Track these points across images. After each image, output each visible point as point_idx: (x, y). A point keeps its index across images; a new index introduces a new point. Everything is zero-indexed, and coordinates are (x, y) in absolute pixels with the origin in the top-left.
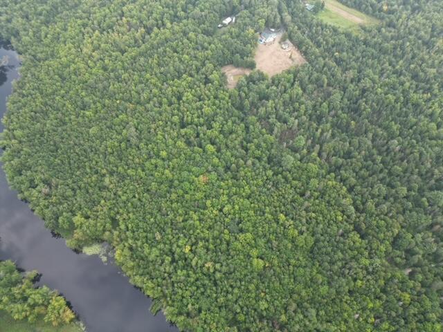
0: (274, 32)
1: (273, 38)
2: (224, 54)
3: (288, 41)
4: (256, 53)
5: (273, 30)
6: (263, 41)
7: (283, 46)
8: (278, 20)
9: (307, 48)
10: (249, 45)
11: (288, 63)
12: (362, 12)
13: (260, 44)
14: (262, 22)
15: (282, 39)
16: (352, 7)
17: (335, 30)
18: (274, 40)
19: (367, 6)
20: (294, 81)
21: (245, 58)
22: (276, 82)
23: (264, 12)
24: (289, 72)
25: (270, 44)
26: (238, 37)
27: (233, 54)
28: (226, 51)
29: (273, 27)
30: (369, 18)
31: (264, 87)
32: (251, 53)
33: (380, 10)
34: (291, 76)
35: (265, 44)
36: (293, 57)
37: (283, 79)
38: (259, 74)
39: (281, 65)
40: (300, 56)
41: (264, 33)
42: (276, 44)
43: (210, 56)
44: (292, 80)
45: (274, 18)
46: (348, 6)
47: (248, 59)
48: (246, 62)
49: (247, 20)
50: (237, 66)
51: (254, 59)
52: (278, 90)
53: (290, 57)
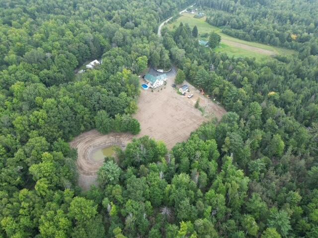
0: (164, 73)
1: (162, 80)
2: (76, 113)
3: (185, 83)
4: (139, 106)
5: (161, 71)
6: (149, 85)
7: (181, 90)
8: (167, 57)
9: (222, 90)
10: (123, 94)
11: (195, 117)
12: (266, 44)
13: (144, 92)
14: (143, 60)
15: (176, 80)
16: (252, 40)
17: (250, 63)
18: (165, 83)
19: (272, 37)
20: (222, 154)
21: (117, 116)
22: (185, 160)
23: (145, 47)
24: (205, 135)
25: (161, 89)
26: (103, 82)
27: (94, 110)
28: (79, 107)
29: (161, 67)
30: (280, 49)
31: (160, 177)
32: (128, 106)
33: (290, 40)
34: (213, 143)
35: (152, 90)
36: (201, 105)
37: (198, 153)
38: (145, 146)
39: (184, 120)
40: (212, 103)
41: (148, 75)
42: (169, 88)
43: (41, 122)
44: (217, 154)
45: (161, 55)
46: (247, 40)
47: (124, 117)
48: (121, 123)
49: (120, 59)
50: (105, 131)
51: (134, 117)
52: (194, 183)
53: (197, 106)
